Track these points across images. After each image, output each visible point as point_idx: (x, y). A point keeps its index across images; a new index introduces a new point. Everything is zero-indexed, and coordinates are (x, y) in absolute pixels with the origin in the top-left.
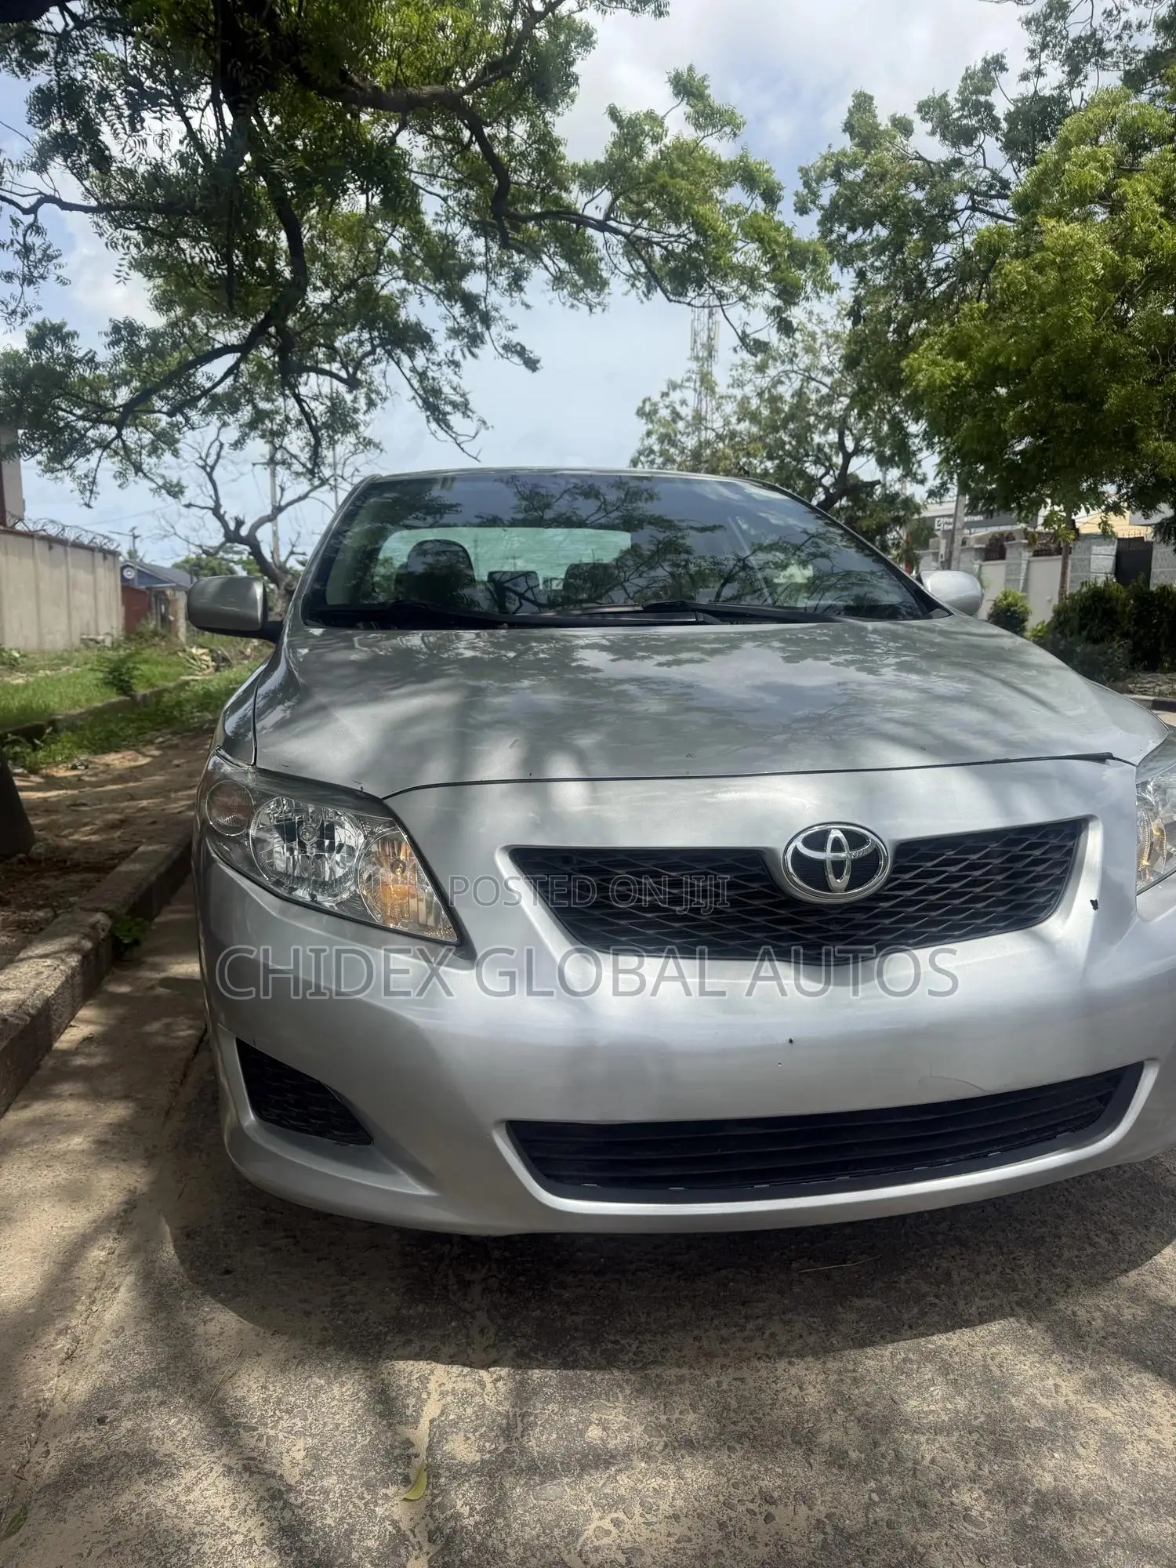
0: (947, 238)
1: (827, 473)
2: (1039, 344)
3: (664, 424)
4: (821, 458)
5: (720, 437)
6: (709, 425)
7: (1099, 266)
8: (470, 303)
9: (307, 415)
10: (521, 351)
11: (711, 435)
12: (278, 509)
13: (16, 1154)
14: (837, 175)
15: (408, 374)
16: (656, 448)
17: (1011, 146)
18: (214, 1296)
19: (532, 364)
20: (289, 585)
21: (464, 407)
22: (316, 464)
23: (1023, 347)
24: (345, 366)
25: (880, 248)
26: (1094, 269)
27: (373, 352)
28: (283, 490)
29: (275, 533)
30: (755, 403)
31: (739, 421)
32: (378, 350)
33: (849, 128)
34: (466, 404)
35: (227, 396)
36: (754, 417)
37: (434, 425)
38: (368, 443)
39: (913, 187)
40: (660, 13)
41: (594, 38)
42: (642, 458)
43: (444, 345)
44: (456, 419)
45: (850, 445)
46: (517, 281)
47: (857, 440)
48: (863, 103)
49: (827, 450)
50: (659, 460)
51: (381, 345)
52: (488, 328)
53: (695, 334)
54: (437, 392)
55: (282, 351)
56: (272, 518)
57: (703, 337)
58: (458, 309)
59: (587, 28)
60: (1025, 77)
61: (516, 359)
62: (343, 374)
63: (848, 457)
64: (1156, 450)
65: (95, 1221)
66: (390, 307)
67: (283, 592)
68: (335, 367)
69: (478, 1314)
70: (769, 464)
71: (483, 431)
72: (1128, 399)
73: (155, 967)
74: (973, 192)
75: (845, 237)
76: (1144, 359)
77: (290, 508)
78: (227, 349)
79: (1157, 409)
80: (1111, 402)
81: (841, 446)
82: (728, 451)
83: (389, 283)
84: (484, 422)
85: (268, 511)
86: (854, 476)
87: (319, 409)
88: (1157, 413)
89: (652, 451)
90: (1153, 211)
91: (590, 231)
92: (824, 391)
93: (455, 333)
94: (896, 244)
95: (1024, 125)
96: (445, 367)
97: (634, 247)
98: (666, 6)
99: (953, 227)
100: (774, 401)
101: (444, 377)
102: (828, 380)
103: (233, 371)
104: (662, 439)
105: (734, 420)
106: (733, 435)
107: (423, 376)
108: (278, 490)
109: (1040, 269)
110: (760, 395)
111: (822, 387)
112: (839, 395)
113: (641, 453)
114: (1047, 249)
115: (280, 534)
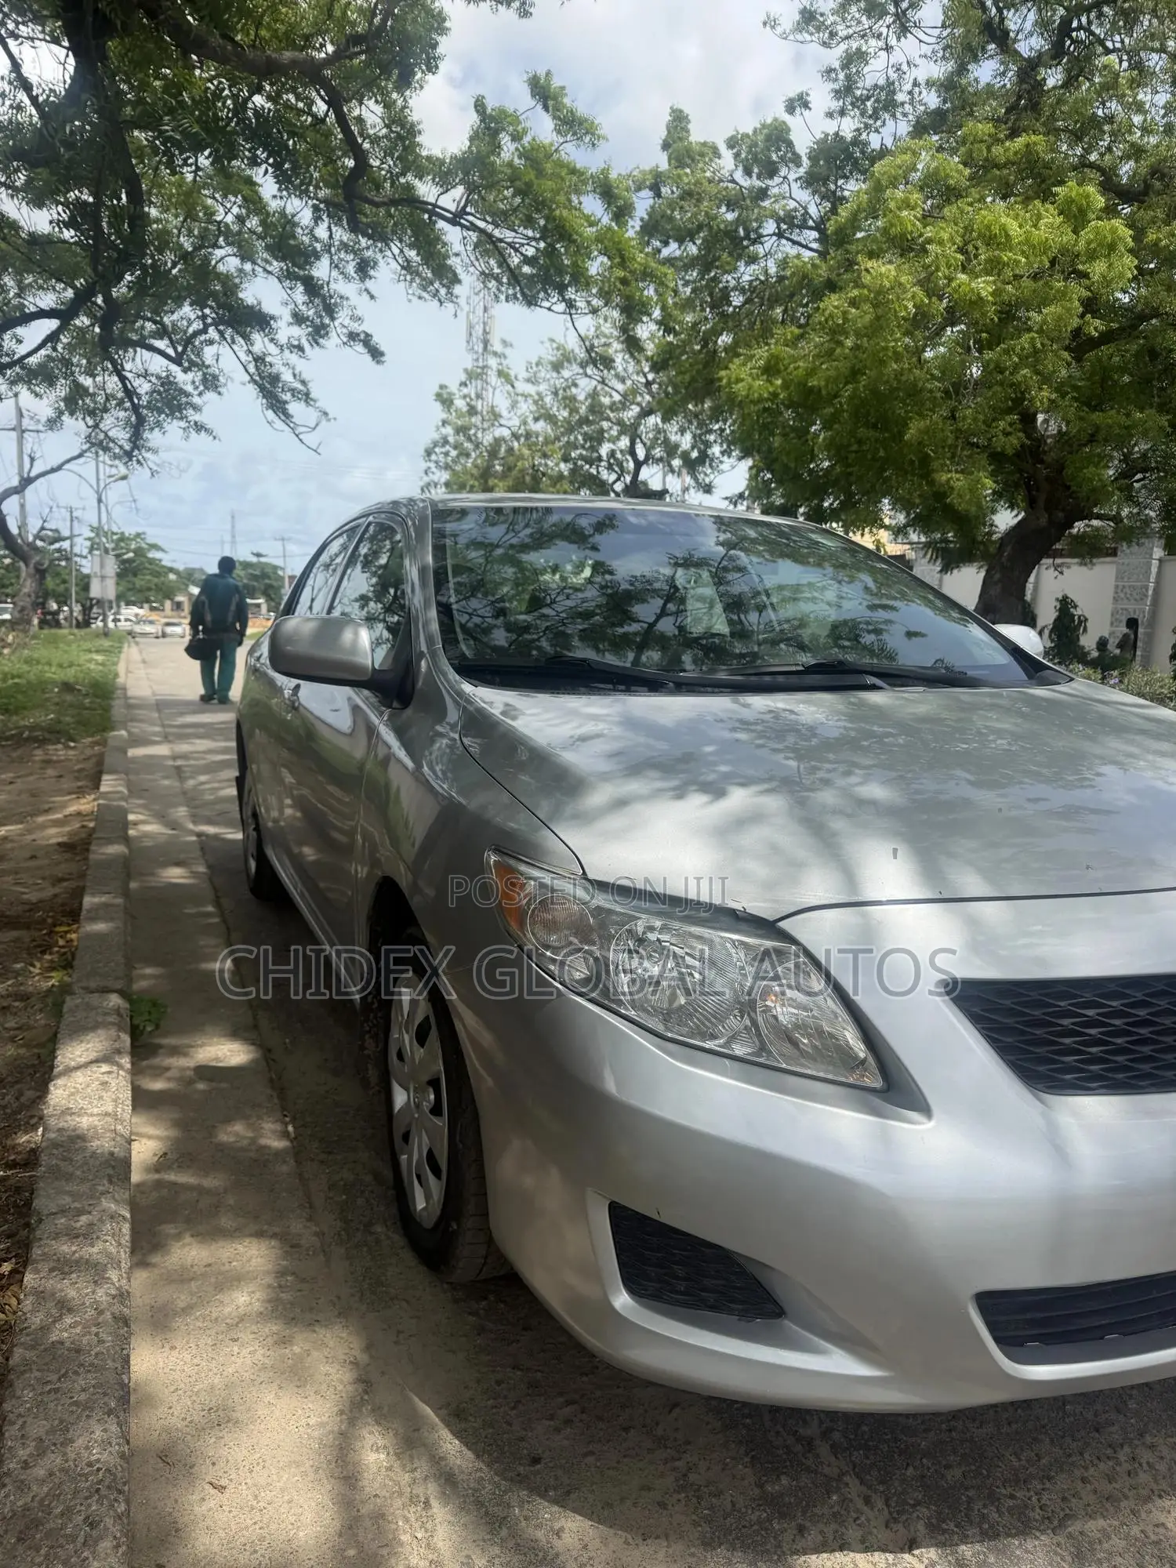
0: (753, 259)
1: (618, 479)
2: (847, 373)
3: (460, 415)
4: (614, 463)
5: (515, 436)
6: (503, 422)
7: (910, 305)
8: (312, 288)
9: (130, 393)
10: (367, 341)
11: (506, 433)
12: (26, 481)
13: (178, 1322)
14: (656, 189)
15: (243, 357)
16: (451, 439)
17: (811, 181)
18: (543, 1496)
19: (376, 354)
20: (39, 563)
21: (307, 398)
22: (135, 446)
23: (832, 373)
24: (173, 344)
25: (690, 263)
26: (906, 308)
27: (205, 331)
28: (32, 460)
29: (22, 506)
30: (548, 399)
31: (536, 419)
32: (211, 330)
33: (666, 146)
34: (307, 395)
35: (42, 366)
36: (550, 418)
37: (270, 414)
38: (199, 427)
39: (724, 209)
40: (524, 13)
41: (447, 24)
42: (437, 450)
43: (286, 331)
44: (295, 408)
45: (641, 453)
46: (364, 268)
47: (648, 450)
48: (679, 121)
49: (619, 455)
50: (454, 453)
51: (215, 324)
52: (333, 319)
53: (471, 327)
54: (275, 379)
55: (106, 322)
56: (19, 490)
57: (479, 330)
58: (299, 295)
59: (440, 12)
60: (830, 115)
61: (360, 348)
62: (171, 352)
63: (639, 465)
64: (948, 480)
65: (342, 1412)
66: (230, 287)
67: (32, 570)
68: (161, 344)
69: (847, 1479)
70: (562, 466)
71: (324, 422)
72: (926, 431)
73: (175, 1051)
74: (779, 220)
75: (659, 251)
76: (939, 395)
77: (42, 480)
78: (42, 314)
79: (950, 442)
80: (911, 433)
81: (632, 452)
82: (526, 452)
83: (225, 259)
84: (326, 414)
85: (15, 482)
86: (645, 483)
87: (143, 387)
88: (950, 447)
89: (446, 442)
90: (955, 259)
91: (441, 224)
92: (617, 397)
93: (298, 319)
94: (705, 262)
95: (826, 161)
96: (287, 352)
97: (488, 245)
98: (532, 5)
99: (760, 250)
100: (570, 402)
101: (282, 364)
102: (620, 387)
103: (52, 338)
104: (459, 430)
105: (530, 420)
106: (528, 435)
107: (259, 360)
108: (27, 460)
109: (853, 303)
110: (556, 394)
111: (614, 394)
112: (633, 403)
113: (435, 444)
114: (864, 287)
115: (28, 507)
